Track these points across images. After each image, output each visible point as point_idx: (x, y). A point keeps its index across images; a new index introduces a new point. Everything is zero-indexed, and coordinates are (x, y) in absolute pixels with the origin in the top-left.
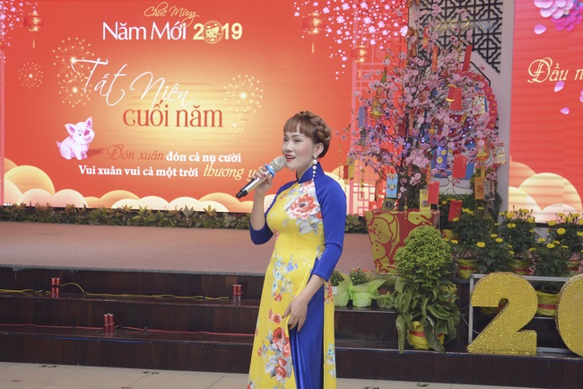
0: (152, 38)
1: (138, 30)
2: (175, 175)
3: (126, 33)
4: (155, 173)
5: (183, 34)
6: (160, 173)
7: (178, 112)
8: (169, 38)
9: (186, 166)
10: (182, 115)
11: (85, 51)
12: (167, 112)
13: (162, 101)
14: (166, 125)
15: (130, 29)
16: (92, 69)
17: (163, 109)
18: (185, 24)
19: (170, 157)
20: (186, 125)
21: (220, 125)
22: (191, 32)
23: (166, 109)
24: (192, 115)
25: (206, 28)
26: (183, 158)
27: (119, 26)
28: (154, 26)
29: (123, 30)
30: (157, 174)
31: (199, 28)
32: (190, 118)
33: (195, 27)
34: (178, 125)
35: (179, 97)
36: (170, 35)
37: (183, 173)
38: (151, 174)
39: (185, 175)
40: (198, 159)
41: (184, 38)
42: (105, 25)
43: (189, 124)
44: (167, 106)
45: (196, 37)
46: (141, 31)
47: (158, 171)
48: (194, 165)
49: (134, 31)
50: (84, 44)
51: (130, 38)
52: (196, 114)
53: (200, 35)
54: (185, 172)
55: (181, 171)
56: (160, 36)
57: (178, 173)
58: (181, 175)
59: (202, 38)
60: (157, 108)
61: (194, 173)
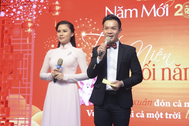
0: (142, 16)
1: (131, 11)
2: (162, 117)
3: (122, 13)
4: (145, 116)
5: (166, 11)
6: (149, 115)
7: (163, 70)
8: (155, 15)
9: (171, 110)
10: (166, 72)
11: (92, 27)
12: (154, 69)
13: (150, 62)
14: (154, 79)
15: (126, 11)
16: (97, 40)
17: (151, 67)
18: (167, 5)
19: (157, 103)
20: (170, 79)
22: (172, 10)
23: (154, 67)
24: (175, 72)
25: (184, 7)
26: (168, 104)
27: (117, 9)
28: (144, 7)
29: (120, 12)
30: (148, 117)
31: (179, 7)
32: (173, 74)
33: (176, 7)
34: (163, 79)
35: (164, 58)
36: (156, 13)
37: (168, 116)
38: (143, 116)
39: (170, 117)
40: (180, 105)
41: (167, 15)
42: (107, 8)
43: (172, 78)
44: (154, 65)
45: (177, 14)
46: (134, 12)
47: (148, 114)
48: (177, 110)
49: (128, 12)
50: (91, 23)
51: (126, 17)
52: (178, 71)
53: (180, 13)
54: (170, 115)
55: (166, 114)
56: (148, 14)
57: (164, 116)
58: (167, 117)
59: (181, 14)
60: (146, 66)
61: (177, 116)
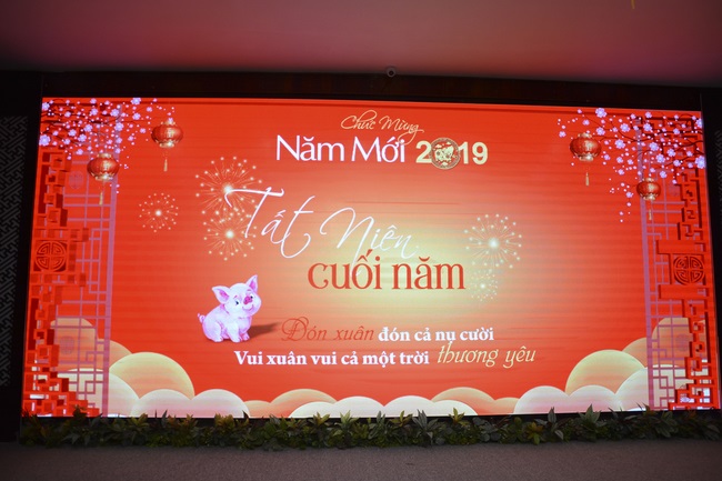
0: (353, 159)
1: (331, 147)
2: (392, 362)
3: (312, 151)
4: (360, 360)
5: (400, 153)
6: (368, 359)
7: (396, 268)
8: (379, 159)
9: (410, 348)
10: (402, 274)
11: (248, 176)
12: (378, 267)
13: (370, 251)
14: (378, 287)
15: (320, 146)
16: (257, 203)
17: (372, 263)
18: (403, 141)
19: (385, 336)
20: (409, 287)
21: (461, 287)
22: (412, 152)
23: (377, 263)
24: (418, 272)
25: (434, 147)
26: (405, 336)
27: (302, 141)
28: (357, 141)
29: (308, 148)
30: (365, 362)
31: (424, 147)
32: (414, 276)
33: (419, 146)
34: (396, 287)
35: (397, 245)
36: (381, 156)
37: (405, 360)
38: (355, 361)
39: (409, 362)
40: (428, 338)
41: (403, 160)
42: (280, 139)
43: (413, 285)
44: (378, 259)
45: (420, 159)
46: (337, 150)
47: (365, 358)
48: (422, 347)
49: (325, 150)
50: (245, 166)
51: (319, 158)
52: (424, 271)
53: (426, 157)
54: (409, 357)
55: (402, 356)
56: (366, 157)
57: (397, 360)
58: (402, 362)
59: (429, 161)
60: (362, 261)
61: (423, 358)
